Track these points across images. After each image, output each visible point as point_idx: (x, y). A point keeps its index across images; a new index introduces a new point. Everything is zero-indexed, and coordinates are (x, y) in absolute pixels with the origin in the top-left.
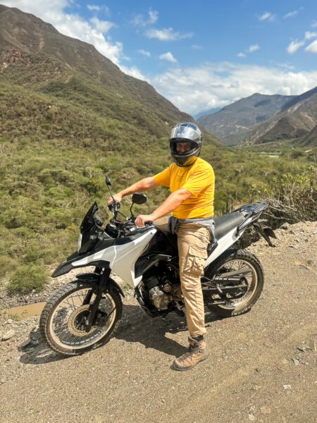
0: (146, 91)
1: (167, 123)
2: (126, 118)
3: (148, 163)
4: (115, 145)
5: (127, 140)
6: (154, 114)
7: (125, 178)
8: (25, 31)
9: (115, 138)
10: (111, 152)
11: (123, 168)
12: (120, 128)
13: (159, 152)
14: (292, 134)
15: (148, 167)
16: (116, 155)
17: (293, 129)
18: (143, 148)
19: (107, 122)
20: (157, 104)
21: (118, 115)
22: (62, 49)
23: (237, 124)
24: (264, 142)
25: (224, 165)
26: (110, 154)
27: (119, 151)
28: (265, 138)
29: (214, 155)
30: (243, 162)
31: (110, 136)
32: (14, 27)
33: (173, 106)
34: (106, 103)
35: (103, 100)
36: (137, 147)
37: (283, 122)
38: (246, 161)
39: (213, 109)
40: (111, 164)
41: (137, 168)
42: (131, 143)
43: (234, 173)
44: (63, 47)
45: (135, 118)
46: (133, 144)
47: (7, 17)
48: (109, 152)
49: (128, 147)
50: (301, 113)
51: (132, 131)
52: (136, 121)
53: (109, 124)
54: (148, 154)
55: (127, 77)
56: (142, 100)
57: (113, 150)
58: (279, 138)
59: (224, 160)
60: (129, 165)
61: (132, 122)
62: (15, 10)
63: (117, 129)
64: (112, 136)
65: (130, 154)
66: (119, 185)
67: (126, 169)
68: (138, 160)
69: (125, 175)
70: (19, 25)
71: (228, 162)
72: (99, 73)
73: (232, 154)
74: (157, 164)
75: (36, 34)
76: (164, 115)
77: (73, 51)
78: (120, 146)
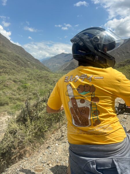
0: (21, 50)
1: (29, 62)
2: (12, 60)
3: (18, 78)
4: (5, 71)
5: (11, 69)
6: (24, 59)
7: (7, 84)
9: (6, 68)
10: (4, 74)
11: (7, 80)
12: (8, 64)
13: (24, 73)
15: (18, 80)
16: (5, 75)
18: (18, 72)
19: (2, 62)
20: (25, 55)
21: (9, 59)
23: (56, 63)
24: (66, 70)
25: (50, 79)
26: (3, 75)
27: (7, 73)
28: (66, 69)
29: (46, 75)
30: (57, 78)
31: (3, 67)
33: (32, 56)
34: (3, 54)
35: (2, 53)
36: (15, 72)
37: (72, 63)
38: (58, 77)
39: (48, 58)
40: (2, 79)
41: (13, 80)
43: (53, 82)
45: (16, 60)
46: (13, 71)
48: (3, 74)
49: (11, 72)
51: (13, 65)
52: (16, 61)
53: (3, 62)
54: (19, 74)
55: (13, 44)
56: (19, 53)
57: (5, 73)
58: (71, 69)
59: (50, 77)
60: (10, 79)
61: (14, 62)
63: (7, 65)
64: (4, 67)
65: (12, 74)
66: (5, 88)
67: (8, 80)
68: (14, 77)
69: (8, 83)
71: (51, 78)
72: (1, 42)
73: (53, 74)
74: (22, 78)
76: (28, 59)
78: (8, 71)
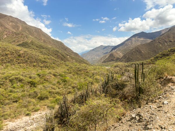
0: (61, 45)
1: (68, 56)
2: (52, 55)
3: (58, 72)
4: (46, 65)
5: (51, 63)
6: (63, 53)
7: (48, 78)
8: (14, 24)
10: (44, 68)
11: (48, 74)
12: (48, 59)
13: (64, 67)
14: (114, 59)
16: (46, 69)
17: (115, 57)
18: (58, 66)
19: (43, 57)
20: (65, 49)
21: (49, 54)
22: (28, 30)
23: (95, 56)
24: (105, 62)
25: (89, 71)
26: (44, 69)
27: (48, 67)
28: (105, 61)
29: (85, 68)
30: (96, 70)
31: (44, 62)
32: (10, 23)
33: (71, 50)
34: (44, 50)
35: (43, 48)
36: (55, 66)
37: (111, 55)
38: (97, 70)
39: (87, 51)
40: (42, 73)
41: (53, 74)
42: (53, 64)
43: (92, 75)
44: (29, 29)
45: (56, 55)
46: (53, 65)
47: (7, 19)
48: (43, 68)
49: (51, 66)
50: (117, 52)
51: (54, 60)
52: (56, 56)
54: (59, 68)
55: (53, 40)
56: (59, 48)
57: (45, 67)
58: (110, 61)
59: (89, 70)
60: (50, 73)
61: (55, 56)
62: (11, 17)
63: (47, 59)
64: (45, 62)
65: (52, 69)
66: (45, 82)
67: (48, 75)
68: (54, 71)
69: (48, 77)
70: (12, 22)
71: (90, 70)
72: (43, 38)
73: (92, 67)
74: (62, 72)
75: (18, 25)
76: (67, 53)
77: (33, 31)
78: (48, 66)
